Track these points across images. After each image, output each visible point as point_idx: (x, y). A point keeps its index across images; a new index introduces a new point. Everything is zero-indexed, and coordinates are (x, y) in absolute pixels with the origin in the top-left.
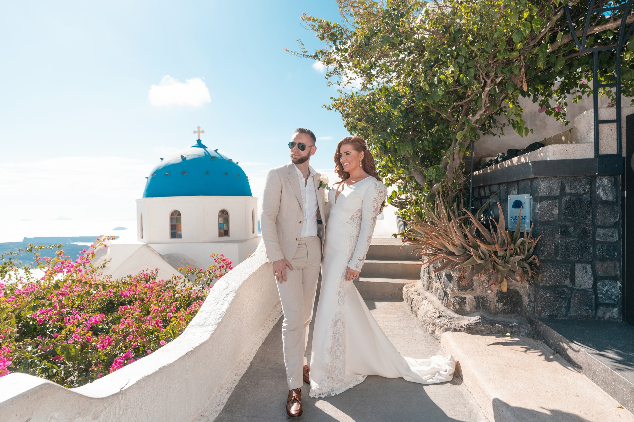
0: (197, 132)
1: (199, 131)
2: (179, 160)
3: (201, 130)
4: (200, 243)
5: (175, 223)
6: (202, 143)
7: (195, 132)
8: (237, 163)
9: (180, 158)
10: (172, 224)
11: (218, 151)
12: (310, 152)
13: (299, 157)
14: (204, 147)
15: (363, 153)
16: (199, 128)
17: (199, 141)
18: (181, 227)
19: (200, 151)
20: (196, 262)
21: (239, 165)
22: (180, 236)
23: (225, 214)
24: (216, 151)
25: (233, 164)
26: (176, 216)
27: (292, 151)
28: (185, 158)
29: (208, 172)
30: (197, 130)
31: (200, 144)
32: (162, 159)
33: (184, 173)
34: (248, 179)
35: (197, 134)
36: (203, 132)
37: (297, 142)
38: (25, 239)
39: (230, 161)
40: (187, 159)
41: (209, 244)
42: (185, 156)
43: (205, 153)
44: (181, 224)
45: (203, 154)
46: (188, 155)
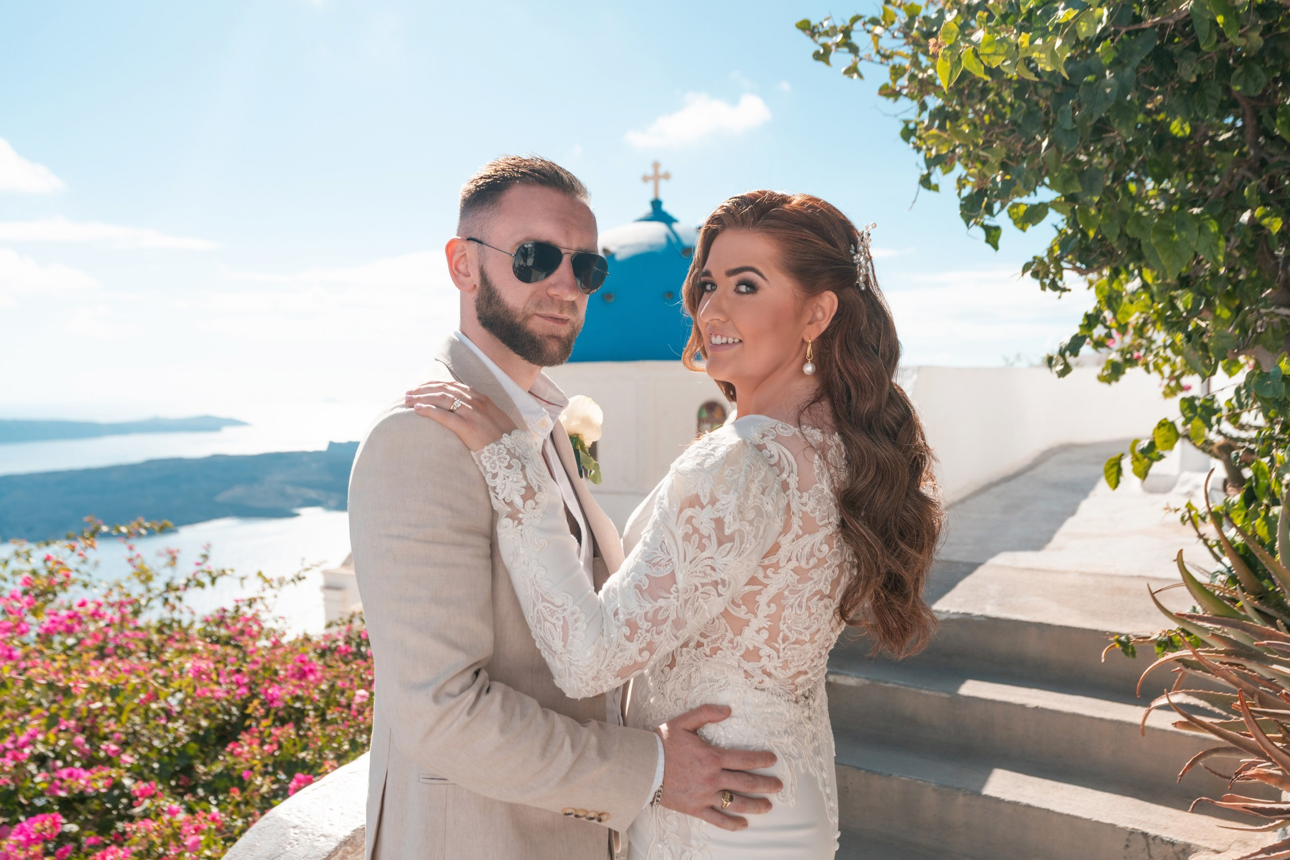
0: (652, 178)
1: (657, 176)
3: (662, 171)
6: (666, 207)
7: (645, 179)
14: (668, 220)
15: (829, 302)
16: (656, 165)
17: (656, 204)
19: (656, 231)
28: (614, 254)
29: (669, 295)
30: (650, 172)
31: (658, 213)
33: (606, 297)
35: (651, 185)
36: (667, 176)
38: (332, 445)
40: (619, 257)
42: (614, 248)
43: (668, 238)
45: (663, 241)
46: (623, 247)
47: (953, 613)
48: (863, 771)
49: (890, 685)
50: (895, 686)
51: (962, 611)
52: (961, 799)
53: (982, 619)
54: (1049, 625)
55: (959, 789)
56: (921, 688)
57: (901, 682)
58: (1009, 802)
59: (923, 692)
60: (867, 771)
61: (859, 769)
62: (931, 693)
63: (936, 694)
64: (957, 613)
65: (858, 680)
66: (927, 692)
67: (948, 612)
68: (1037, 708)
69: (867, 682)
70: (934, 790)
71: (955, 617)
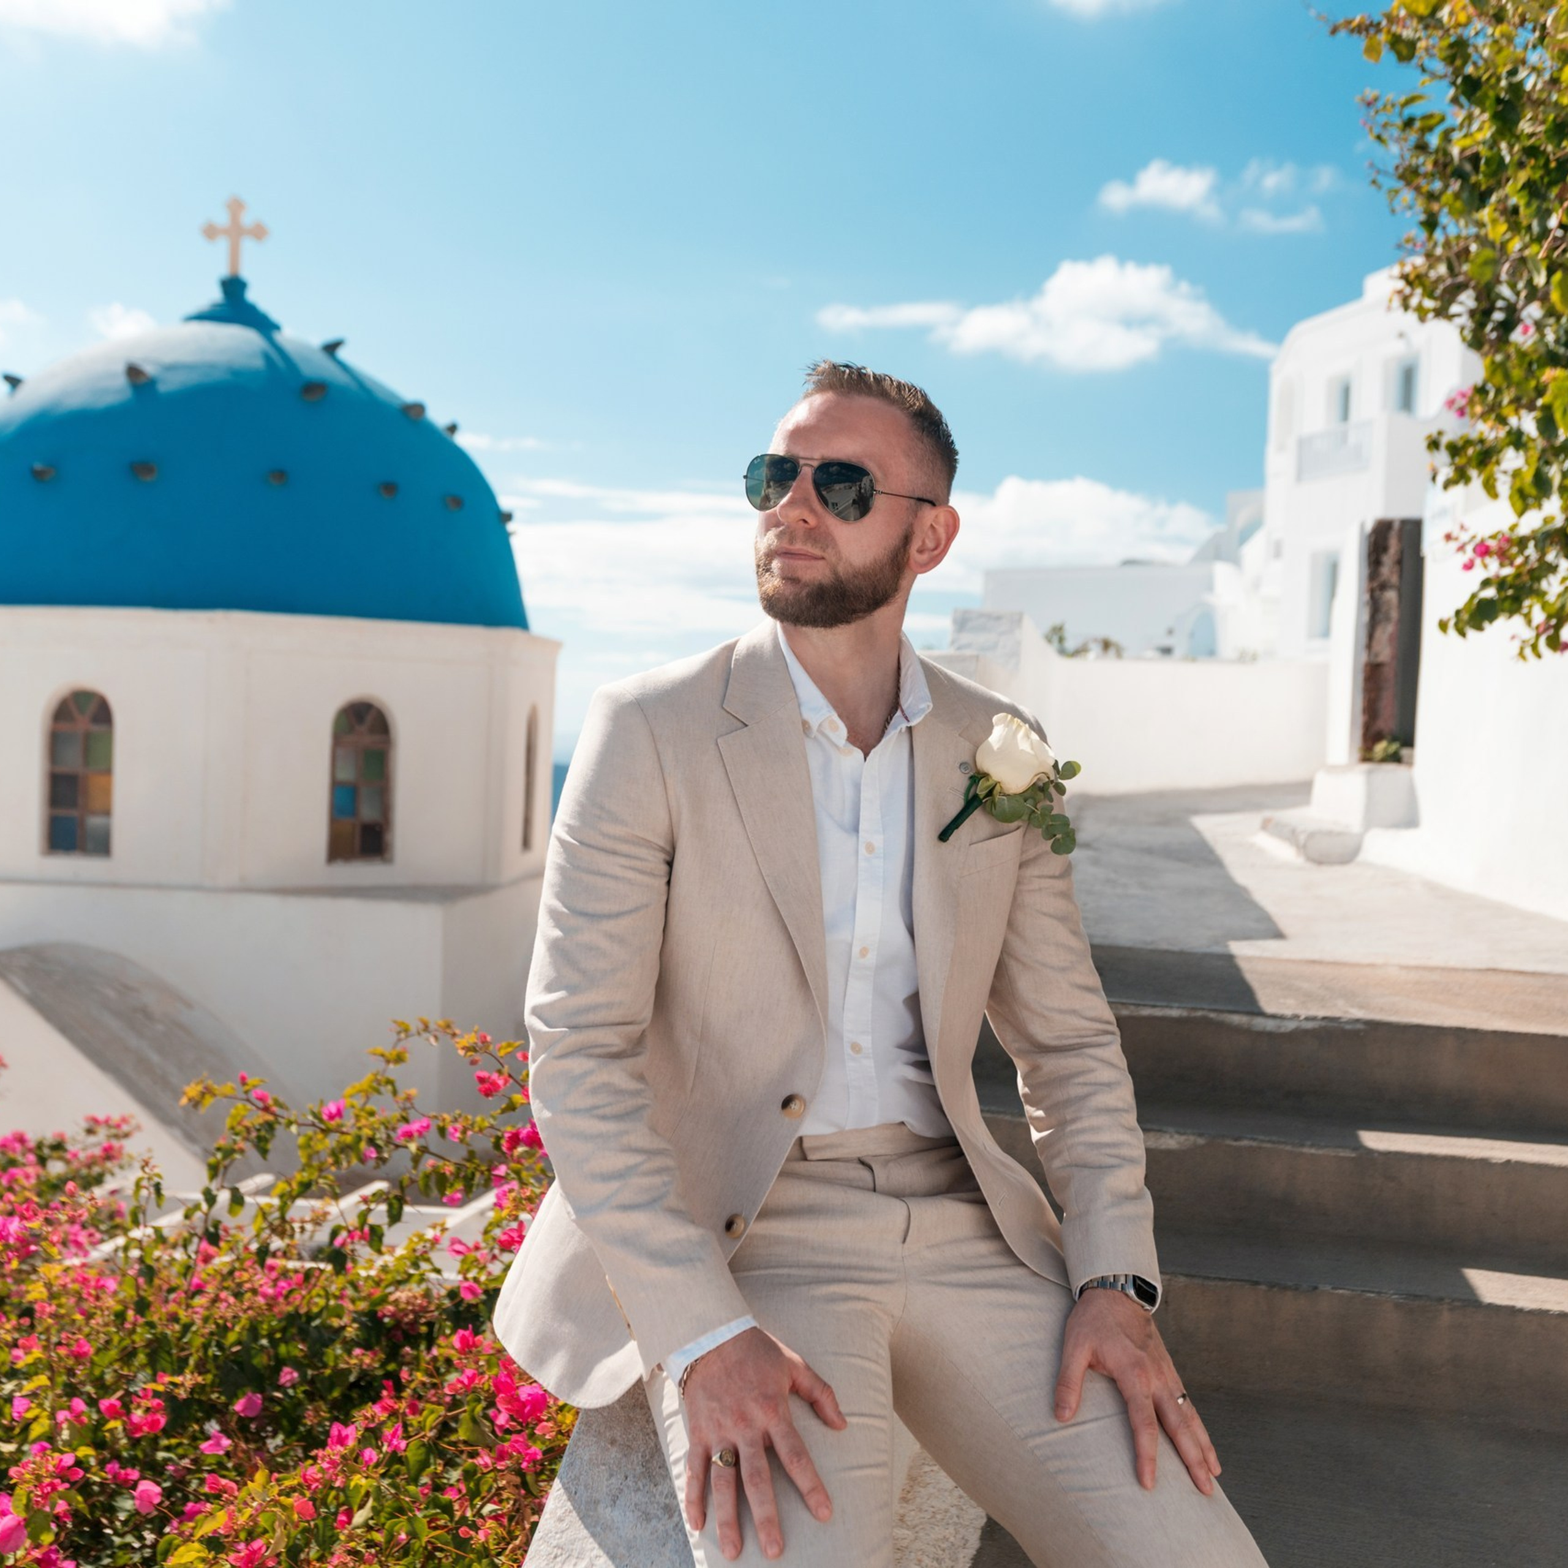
0: (226, 232)
1: (236, 228)
2: (118, 388)
3: (247, 219)
4: (214, 890)
5: (72, 762)
6: (253, 296)
7: (210, 232)
8: (453, 429)
9: (121, 381)
10: (63, 769)
11: (342, 354)
12: (907, 540)
13: (816, 573)
14: (262, 324)
16: (236, 206)
17: (233, 287)
18: (107, 792)
20: (189, 1005)
21: (462, 440)
22: (101, 846)
23: (372, 731)
24: (331, 348)
25: (429, 429)
26: (82, 724)
27: (770, 524)
28: (152, 383)
29: (280, 475)
30: (222, 219)
31: (235, 305)
32: (14, 381)
33: (141, 469)
34: (511, 527)
35: (222, 246)
36: (259, 232)
37: (812, 455)
39: (414, 412)
40: (162, 388)
41: (272, 903)
42: (149, 369)
43: (267, 357)
44: (108, 771)
45: (259, 363)
46: (171, 368)
47: (1307, 1019)
48: (1263, 1287)
49: (1245, 1143)
50: (1254, 1144)
51: (1321, 1013)
52: (1446, 1318)
53: (1359, 1026)
54: (1475, 1032)
55: (1441, 1300)
56: (1303, 1145)
57: (1261, 1137)
58: (1532, 1312)
59: (1306, 1150)
60: (1272, 1286)
61: (1257, 1283)
62: (1320, 1152)
63: (1330, 1152)
64: (1313, 1019)
65: (1182, 1138)
66: (1313, 1151)
67: (1296, 1017)
68: (1508, 1162)
69: (1201, 1141)
70: (1397, 1306)
71: (1310, 1025)
